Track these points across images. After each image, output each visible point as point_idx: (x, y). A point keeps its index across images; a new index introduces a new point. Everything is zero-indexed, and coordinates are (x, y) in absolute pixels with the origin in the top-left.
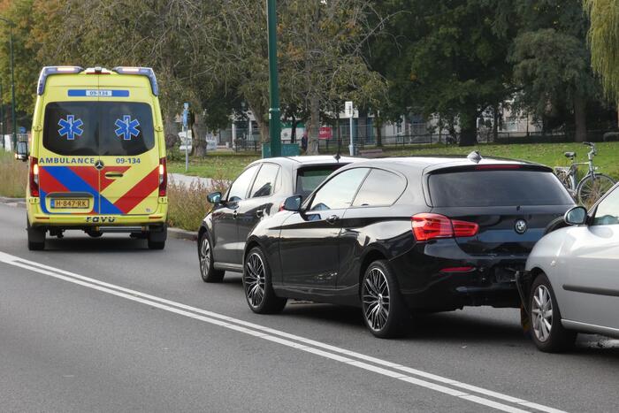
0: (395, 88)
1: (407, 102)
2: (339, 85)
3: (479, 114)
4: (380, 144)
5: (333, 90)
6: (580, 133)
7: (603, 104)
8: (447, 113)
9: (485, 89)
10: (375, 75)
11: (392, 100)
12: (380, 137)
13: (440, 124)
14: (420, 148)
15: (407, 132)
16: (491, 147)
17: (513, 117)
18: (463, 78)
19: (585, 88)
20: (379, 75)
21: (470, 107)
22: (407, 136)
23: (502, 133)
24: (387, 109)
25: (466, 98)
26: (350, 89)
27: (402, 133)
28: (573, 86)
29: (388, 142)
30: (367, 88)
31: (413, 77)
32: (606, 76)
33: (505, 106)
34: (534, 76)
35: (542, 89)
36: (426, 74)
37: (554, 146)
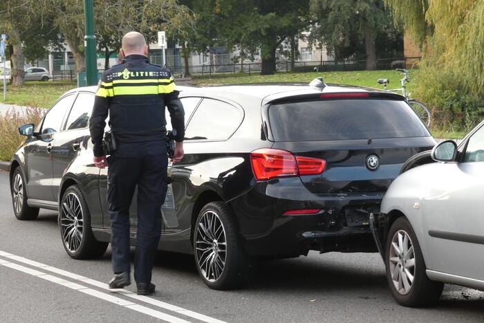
0: (202, 21)
1: (213, 33)
2: (149, 18)
3: (278, 45)
4: (187, 74)
5: (144, 22)
6: (371, 61)
7: (389, 35)
8: (250, 44)
9: (284, 22)
10: (183, 9)
11: (200, 33)
12: (187, 67)
13: (243, 54)
14: (225, 77)
15: (212, 62)
16: (291, 75)
17: (310, 48)
18: (264, 11)
19: (375, 19)
20: (187, 8)
21: (270, 39)
22: (211, 66)
23: (299, 62)
24: (194, 40)
25: (267, 30)
26: (160, 21)
27: (207, 63)
28: (365, 19)
29: (195, 71)
30: (176, 22)
31: (218, 10)
32: (396, 9)
33: (302, 37)
34: (328, 10)
35: (336, 22)
36: (230, 7)
37: (348, 73)
